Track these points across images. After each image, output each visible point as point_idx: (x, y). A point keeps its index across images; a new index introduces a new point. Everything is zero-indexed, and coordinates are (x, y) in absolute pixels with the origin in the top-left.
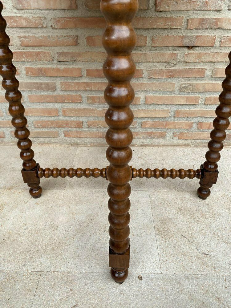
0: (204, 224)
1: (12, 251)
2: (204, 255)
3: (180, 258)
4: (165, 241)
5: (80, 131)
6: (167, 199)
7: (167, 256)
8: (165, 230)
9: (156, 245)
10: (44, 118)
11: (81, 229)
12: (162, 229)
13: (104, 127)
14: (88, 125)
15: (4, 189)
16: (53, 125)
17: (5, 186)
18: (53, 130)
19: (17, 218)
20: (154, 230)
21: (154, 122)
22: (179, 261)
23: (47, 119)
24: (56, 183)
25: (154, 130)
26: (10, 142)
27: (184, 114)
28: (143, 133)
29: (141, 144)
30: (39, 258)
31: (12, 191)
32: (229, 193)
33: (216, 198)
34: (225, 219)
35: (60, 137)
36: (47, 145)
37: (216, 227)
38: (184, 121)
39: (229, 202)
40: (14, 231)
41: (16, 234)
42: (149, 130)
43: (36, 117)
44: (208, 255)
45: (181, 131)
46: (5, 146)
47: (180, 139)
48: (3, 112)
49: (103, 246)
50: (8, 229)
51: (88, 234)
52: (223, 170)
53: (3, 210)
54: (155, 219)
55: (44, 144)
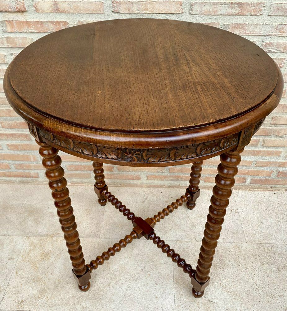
0: (214, 275)
1: (63, 296)
2: (209, 302)
3: (190, 304)
4: (181, 290)
5: (111, 174)
6: (187, 250)
7: (181, 302)
8: (182, 279)
9: (173, 293)
10: (77, 163)
11: (114, 278)
12: (179, 279)
13: (134, 171)
14: (118, 169)
15: (47, 237)
16: (85, 168)
17: (47, 233)
18: (85, 172)
19: (62, 266)
20: (173, 280)
21: (182, 168)
22: (189, 306)
23: (80, 164)
24: (91, 230)
25: (181, 175)
26: (44, 182)
27: (210, 163)
28: (171, 176)
29: (169, 185)
30: (85, 302)
31: (54, 238)
32: (241, 244)
33: (229, 249)
34: (232, 270)
35: (92, 178)
36: (79, 185)
37: (223, 277)
38: (210, 168)
39: (239, 254)
40: (62, 278)
41: (64, 281)
42: (176, 174)
43: (69, 162)
44: (212, 302)
45: (207, 176)
46: (40, 186)
47: (206, 182)
48: (38, 158)
49: (132, 293)
50: (57, 277)
51: (121, 282)
52: (241, 218)
53: (50, 259)
54: (174, 269)
55: (76, 184)
